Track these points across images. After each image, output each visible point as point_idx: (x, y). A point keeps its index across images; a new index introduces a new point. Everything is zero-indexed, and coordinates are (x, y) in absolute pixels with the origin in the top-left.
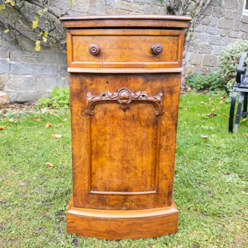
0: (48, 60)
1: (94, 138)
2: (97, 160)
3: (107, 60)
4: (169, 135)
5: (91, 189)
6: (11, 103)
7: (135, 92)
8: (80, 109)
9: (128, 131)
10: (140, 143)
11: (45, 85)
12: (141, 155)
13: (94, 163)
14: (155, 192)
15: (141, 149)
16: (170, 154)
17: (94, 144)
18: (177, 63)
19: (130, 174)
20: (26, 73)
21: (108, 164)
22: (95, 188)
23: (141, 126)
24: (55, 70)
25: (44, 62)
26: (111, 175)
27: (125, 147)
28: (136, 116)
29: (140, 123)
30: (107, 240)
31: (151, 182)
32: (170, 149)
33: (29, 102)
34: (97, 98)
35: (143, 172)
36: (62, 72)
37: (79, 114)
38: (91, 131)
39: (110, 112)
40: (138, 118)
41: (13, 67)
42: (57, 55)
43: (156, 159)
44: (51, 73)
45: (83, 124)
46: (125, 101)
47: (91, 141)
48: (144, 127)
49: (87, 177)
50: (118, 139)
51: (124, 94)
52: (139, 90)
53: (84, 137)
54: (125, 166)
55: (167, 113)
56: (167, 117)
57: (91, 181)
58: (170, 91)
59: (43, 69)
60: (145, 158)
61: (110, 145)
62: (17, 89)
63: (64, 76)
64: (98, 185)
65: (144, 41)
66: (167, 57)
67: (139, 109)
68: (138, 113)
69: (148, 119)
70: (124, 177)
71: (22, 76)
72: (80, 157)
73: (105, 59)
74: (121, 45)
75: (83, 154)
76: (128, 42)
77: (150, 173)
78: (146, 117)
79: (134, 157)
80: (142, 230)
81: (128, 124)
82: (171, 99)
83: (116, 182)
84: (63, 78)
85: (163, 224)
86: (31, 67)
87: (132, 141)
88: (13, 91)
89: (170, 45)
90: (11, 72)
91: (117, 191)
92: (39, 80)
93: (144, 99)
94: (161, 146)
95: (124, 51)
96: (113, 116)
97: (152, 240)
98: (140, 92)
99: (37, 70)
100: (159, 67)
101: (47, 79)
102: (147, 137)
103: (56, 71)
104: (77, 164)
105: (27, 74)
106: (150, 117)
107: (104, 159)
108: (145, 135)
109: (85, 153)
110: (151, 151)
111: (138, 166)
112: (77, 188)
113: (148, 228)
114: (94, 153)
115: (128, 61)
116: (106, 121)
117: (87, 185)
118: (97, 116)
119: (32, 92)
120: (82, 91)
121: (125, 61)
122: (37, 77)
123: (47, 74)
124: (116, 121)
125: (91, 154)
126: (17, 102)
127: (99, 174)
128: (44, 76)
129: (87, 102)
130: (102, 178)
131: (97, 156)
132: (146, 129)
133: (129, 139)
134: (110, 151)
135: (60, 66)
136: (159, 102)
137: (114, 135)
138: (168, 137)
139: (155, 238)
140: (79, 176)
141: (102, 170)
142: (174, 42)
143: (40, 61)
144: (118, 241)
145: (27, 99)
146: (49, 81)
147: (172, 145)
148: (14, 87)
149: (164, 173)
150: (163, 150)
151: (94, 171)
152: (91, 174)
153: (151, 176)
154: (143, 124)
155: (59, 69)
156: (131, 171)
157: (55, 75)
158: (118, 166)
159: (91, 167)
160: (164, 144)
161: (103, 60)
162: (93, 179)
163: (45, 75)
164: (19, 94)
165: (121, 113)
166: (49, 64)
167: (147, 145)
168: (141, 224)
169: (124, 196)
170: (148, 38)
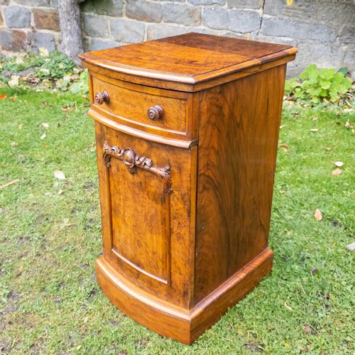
0: (324, 15)
2: (116, 218)
3: (115, 112)
4: (181, 221)
5: (112, 246)
7: (140, 156)
10: (149, 218)
11: (310, 55)
12: (151, 232)
13: (113, 220)
14: (166, 282)
15: (151, 225)
17: (112, 199)
18: (184, 134)
19: (141, 249)
20: (284, 34)
21: (123, 228)
23: (149, 198)
24: (332, 32)
25: (316, 19)
26: (126, 240)
27: (136, 215)
28: (143, 185)
29: (148, 194)
31: (163, 269)
35: (153, 253)
36: (345, 37)
37: (102, 161)
38: (109, 184)
39: (122, 170)
40: (146, 187)
41: (265, 24)
42: (341, 7)
44: (324, 36)
45: (104, 174)
46: (129, 164)
48: (152, 200)
49: (109, 232)
50: (129, 203)
51: (129, 154)
52: (144, 155)
54: (137, 238)
55: (176, 193)
56: (178, 199)
57: (113, 239)
58: (178, 167)
59: (311, 30)
60: (155, 238)
61: (124, 207)
63: (347, 43)
64: (117, 246)
65: (146, 99)
66: (172, 125)
67: (146, 177)
68: (145, 183)
69: (156, 192)
70: (137, 250)
71: (276, 38)
72: (105, 208)
74: (125, 99)
76: (130, 96)
77: (161, 257)
78: (153, 190)
79: (144, 231)
80: (147, 319)
81: (137, 190)
82: (181, 177)
83: (130, 251)
84: (345, 48)
85: (170, 325)
86: (292, 26)
87: (142, 212)
89: (176, 110)
90: (261, 30)
91: (131, 261)
92: (302, 48)
93: (146, 167)
94: (171, 231)
95: (127, 106)
96: (124, 177)
98: (144, 158)
99: (302, 31)
101: (317, 47)
102: (156, 214)
103: (333, 35)
104: (104, 214)
105: (284, 36)
106: (158, 191)
107: (120, 220)
108: (153, 210)
110: (161, 230)
111: (148, 243)
115: (131, 119)
116: (119, 178)
117: (110, 241)
118: (113, 170)
120: (102, 138)
122: (299, 41)
123: (316, 37)
124: (126, 183)
125: (111, 210)
127: (117, 235)
128: (311, 41)
130: (119, 241)
131: (116, 214)
132: (154, 204)
133: (139, 208)
134: (124, 213)
135: (344, 26)
137: (126, 198)
138: (179, 223)
140: (105, 228)
141: (119, 232)
142: (181, 107)
143: (309, 17)
146: (319, 50)
149: (177, 265)
150: (174, 236)
152: (112, 232)
153: (163, 262)
154: (150, 196)
155: (340, 31)
156: (142, 246)
157: (330, 42)
158: (131, 235)
159: (112, 224)
160: (175, 229)
161: (112, 111)
162: (113, 236)
163: (315, 40)
165: (130, 176)
166: (323, 22)
167: (157, 222)
168: (145, 311)
169: (137, 271)
170: (149, 97)
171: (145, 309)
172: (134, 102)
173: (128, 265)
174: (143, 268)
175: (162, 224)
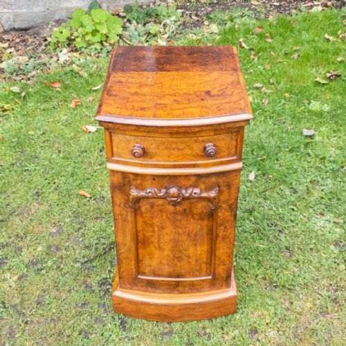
1: (139, 228)
2: (144, 248)
3: (153, 159)
4: (227, 225)
5: (139, 274)
6: (6, 32)
7: (186, 189)
8: (123, 201)
9: (178, 224)
10: (193, 235)
12: (195, 245)
13: (141, 251)
14: (210, 277)
15: (195, 240)
16: (229, 243)
17: (140, 234)
18: (235, 158)
19: (182, 262)
21: (157, 253)
22: (144, 274)
23: (194, 219)
26: (161, 263)
27: (176, 238)
28: (188, 211)
29: (193, 216)
30: (157, 322)
31: (207, 268)
32: (228, 237)
33: (35, 27)
34: (142, 194)
35: (197, 261)
37: (122, 205)
38: (136, 222)
39: (158, 206)
40: (191, 211)
43: (212, 248)
45: (127, 215)
46: (175, 199)
47: (137, 231)
48: (198, 220)
49: (133, 263)
50: (167, 231)
51: (173, 191)
52: (191, 186)
53: (129, 227)
54: (177, 255)
55: (224, 206)
56: (225, 210)
57: (139, 267)
58: (227, 185)
60: (199, 248)
61: (159, 236)
62: (14, 7)
64: (147, 271)
65: (196, 141)
66: (223, 154)
67: (191, 203)
68: (191, 208)
69: (202, 212)
70: (176, 265)
72: (125, 245)
73: (151, 158)
74: (169, 146)
75: (128, 242)
76: (176, 143)
77: (205, 261)
78: (200, 211)
79: (186, 247)
80: (196, 314)
81: (179, 217)
82: (229, 192)
83: (166, 269)
85: (219, 307)
87: (184, 233)
88: (6, 10)
89: (227, 142)
91: (168, 277)
93: (196, 196)
94: (217, 236)
95: (172, 151)
96: (161, 211)
97: (207, 322)
98: (191, 189)
100: (214, 165)
102: (202, 229)
104: (122, 251)
106: (205, 211)
107: (153, 248)
108: (199, 227)
109: (130, 242)
110: (206, 241)
111: (191, 255)
112: (123, 272)
113: (202, 311)
114: (140, 242)
115: (178, 161)
116: (153, 214)
117: (134, 270)
118: (143, 209)
119: (38, 9)
120: (125, 185)
121: (174, 161)
124: (164, 215)
125: (138, 243)
126: (14, 29)
127: (147, 262)
129: (131, 197)
130: (150, 266)
131: (144, 245)
132: (200, 222)
133: (181, 231)
134: (159, 241)
136: (215, 198)
137: (163, 228)
138: (225, 227)
139: (210, 319)
140: (125, 262)
141: (151, 258)
142: (232, 139)
144: (169, 323)
145: (32, 24)
147: (230, 234)
148: (8, 4)
149: (222, 259)
150: (220, 239)
151: (141, 258)
152: (138, 261)
153: (207, 263)
154: (196, 217)
156: (183, 260)
158: (168, 256)
159: (138, 255)
160: (221, 233)
161: (148, 160)
162: (140, 265)
164: (17, 15)
165: (171, 208)
167: (202, 235)
168: (194, 309)
169: (176, 282)
170: (200, 139)
171: (194, 307)
172: (181, 146)
173: (163, 281)
174: (184, 277)
175: (208, 234)
